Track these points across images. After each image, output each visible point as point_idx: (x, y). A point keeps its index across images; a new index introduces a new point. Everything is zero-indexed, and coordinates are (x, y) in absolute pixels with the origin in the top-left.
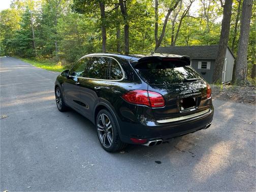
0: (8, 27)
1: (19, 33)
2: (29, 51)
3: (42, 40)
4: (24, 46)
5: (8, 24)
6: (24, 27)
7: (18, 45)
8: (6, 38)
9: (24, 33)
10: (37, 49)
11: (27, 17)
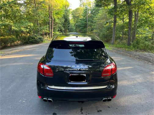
0: (78, 17)
1: (81, 20)
2: (85, 29)
3: (92, 23)
4: (83, 27)
5: (78, 15)
6: (84, 16)
7: (80, 27)
8: (76, 23)
9: (83, 20)
10: (89, 28)
11: (86, 11)
